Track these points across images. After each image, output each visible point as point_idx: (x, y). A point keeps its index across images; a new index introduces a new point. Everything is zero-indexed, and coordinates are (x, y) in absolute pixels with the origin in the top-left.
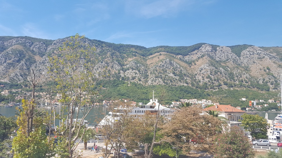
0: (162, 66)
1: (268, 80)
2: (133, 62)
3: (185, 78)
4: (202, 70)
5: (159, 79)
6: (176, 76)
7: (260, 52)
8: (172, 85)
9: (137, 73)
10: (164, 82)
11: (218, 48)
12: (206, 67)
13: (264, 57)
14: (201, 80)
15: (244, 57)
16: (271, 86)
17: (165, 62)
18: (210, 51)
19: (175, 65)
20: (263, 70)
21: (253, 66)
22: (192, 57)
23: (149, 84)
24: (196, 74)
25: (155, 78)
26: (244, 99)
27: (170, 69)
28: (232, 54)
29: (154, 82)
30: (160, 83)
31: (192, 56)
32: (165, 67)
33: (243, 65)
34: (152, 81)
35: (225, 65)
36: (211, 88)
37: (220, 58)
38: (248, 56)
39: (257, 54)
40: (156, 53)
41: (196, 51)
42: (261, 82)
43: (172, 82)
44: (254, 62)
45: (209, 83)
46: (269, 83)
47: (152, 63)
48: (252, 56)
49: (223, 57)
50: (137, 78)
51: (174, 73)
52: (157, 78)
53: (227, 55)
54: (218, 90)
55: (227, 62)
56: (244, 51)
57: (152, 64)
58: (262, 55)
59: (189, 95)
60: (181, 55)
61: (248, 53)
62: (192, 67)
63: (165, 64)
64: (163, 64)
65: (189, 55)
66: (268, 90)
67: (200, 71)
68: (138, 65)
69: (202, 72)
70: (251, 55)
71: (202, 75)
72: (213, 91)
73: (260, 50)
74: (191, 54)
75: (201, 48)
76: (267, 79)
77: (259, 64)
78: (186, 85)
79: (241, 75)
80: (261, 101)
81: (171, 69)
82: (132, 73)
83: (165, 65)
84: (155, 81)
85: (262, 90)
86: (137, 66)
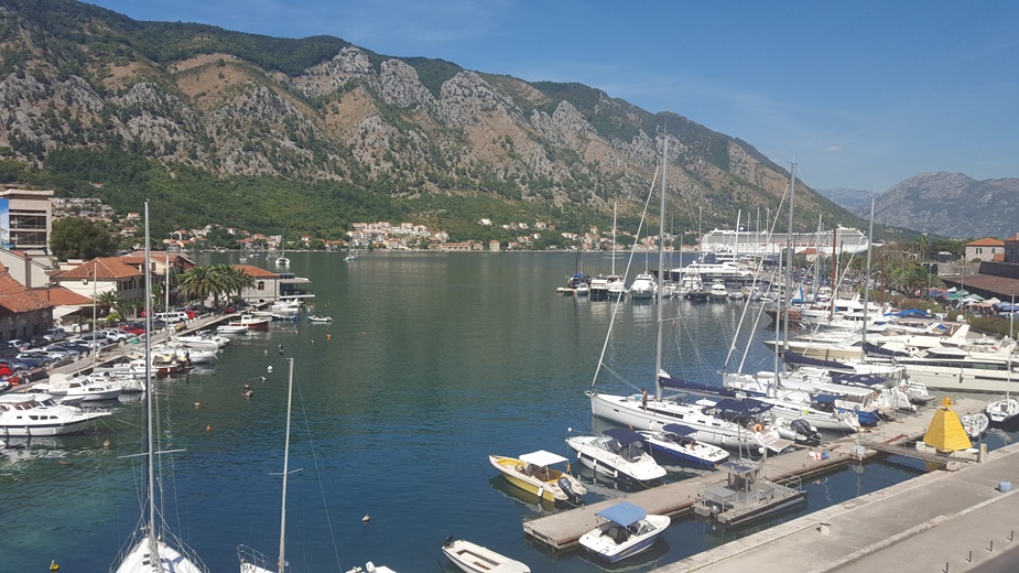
0: (251, 109)
1: (515, 171)
2: (148, 87)
3: (331, 157)
4: (366, 132)
5: (259, 157)
6: (302, 148)
7: (485, 90)
8: (301, 177)
9: (175, 130)
10: (278, 169)
11: (384, 64)
12: (375, 124)
13: (494, 107)
14: (373, 166)
15: (450, 100)
16: (523, 188)
17: (258, 96)
18: (367, 70)
19: (288, 109)
20: (498, 145)
21: (474, 129)
22: (318, 85)
23: (231, 171)
24: (353, 146)
25: (244, 153)
26: (486, 222)
27: (276, 121)
28: (421, 90)
29: (242, 164)
30: (265, 170)
31: (316, 81)
32: (260, 115)
33: (450, 126)
34: (237, 163)
35: (410, 121)
36: (401, 191)
37: (393, 98)
38: (459, 98)
39: (479, 97)
40: (198, 52)
41: (324, 66)
42: (502, 177)
43: (299, 168)
44: (475, 120)
45: (395, 176)
46: (517, 180)
47: (204, 95)
48: (468, 99)
49: (402, 96)
50: (180, 148)
51: (293, 139)
52: (250, 153)
53: (411, 91)
54: (418, 196)
55: (414, 114)
56: (449, 83)
57: (203, 98)
58: (491, 102)
59: (361, 210)
60: (281, 70)
61: (459, 91)
62: (330, 119)
63: (259, 102)
64: (251, 103)
65: (307, 74)
66: (520, 199)
67: (363, 138)
68: (168, 98)
69: (368, 141)
70: (465, 96)
71: (370, 149)
72: (410, 198)
73: (485, 86)
74: (312, 73)
75: (338, 57)
76: (512, 171)
77: (487, 128)
78: (338, 178)
79: (458, 155)
80: (521, 225)
81: (280, 121)
82: (156, 129)
83: (260, 108)
84: (247, 164)
85: (509, 199)
86: (165, 103)
